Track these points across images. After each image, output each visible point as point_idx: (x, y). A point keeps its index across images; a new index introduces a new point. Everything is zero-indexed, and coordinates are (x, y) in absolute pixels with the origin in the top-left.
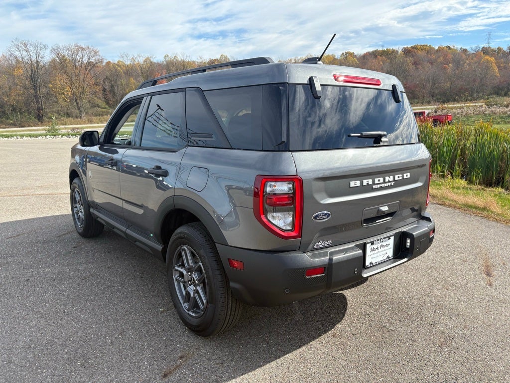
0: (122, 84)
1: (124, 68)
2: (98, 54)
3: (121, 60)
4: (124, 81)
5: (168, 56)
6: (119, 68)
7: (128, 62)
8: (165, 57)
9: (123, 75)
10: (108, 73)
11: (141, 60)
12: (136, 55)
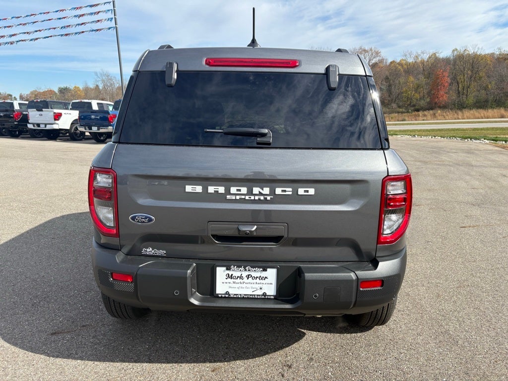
0: (400, 83)
1: (406, 67)
2: (379, 54)
3: (404, 59)
4: (402, 80)
5: (456, 49)
6: (400, 67)
7: (411, 60)
8: (453, 51)
9: (403, 74)
10: (387, 73)
11: (426, 57)
12: (419, 52)
